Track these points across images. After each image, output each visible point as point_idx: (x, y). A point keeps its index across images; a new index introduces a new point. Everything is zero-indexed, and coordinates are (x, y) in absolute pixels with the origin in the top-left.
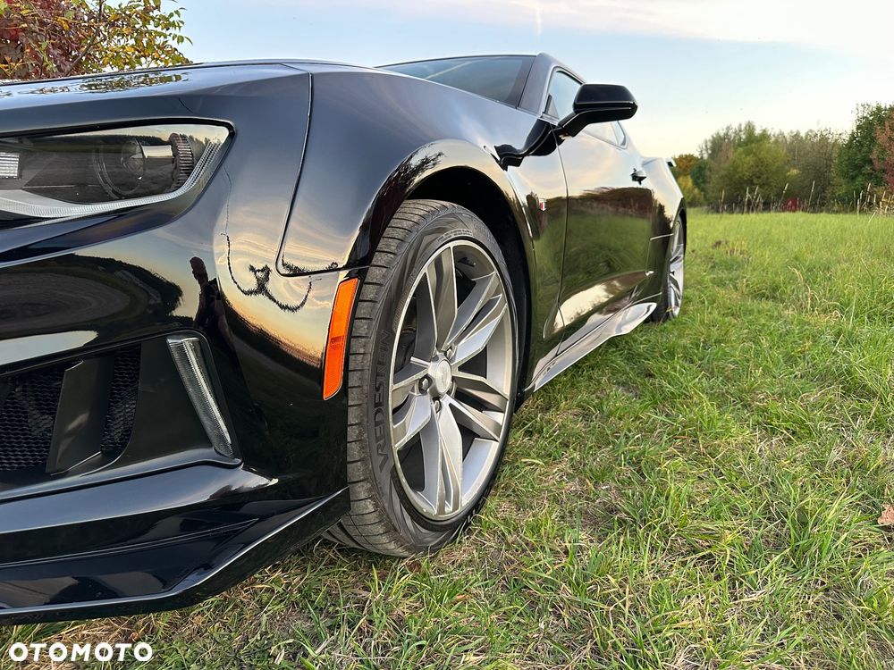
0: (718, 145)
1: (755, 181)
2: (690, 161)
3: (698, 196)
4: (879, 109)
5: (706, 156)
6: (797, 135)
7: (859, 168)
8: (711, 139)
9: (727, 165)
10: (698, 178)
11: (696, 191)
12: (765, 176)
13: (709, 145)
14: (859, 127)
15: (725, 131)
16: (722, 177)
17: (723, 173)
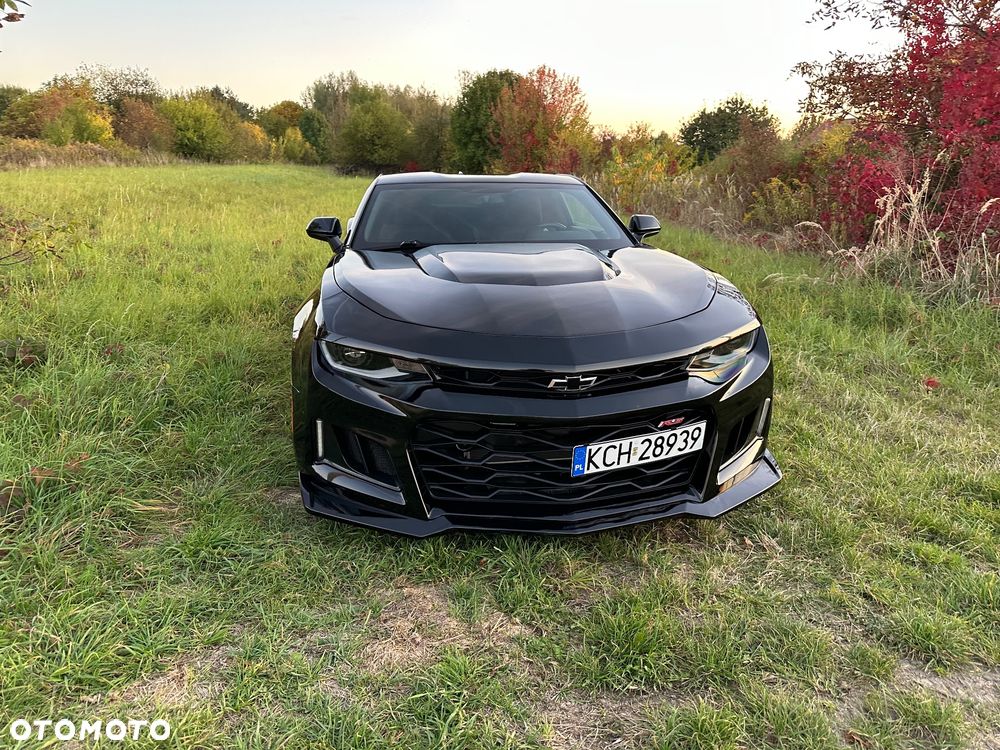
0: (324, 95)
1: (377, 142)
2: (295, 110)
3: (310, 151)
4: (479, 78)
5: (310, 106)
6: (398, 90)
7: (469, 135)
8: (314, 86)
9: (346, 123)
10: (307, 130)
11: (308, 145)
12: (385, 137)
13: (313, 93)
14: (465, 95)
15: (328, 79)
16: (344, 135)
17: (344, 131)
